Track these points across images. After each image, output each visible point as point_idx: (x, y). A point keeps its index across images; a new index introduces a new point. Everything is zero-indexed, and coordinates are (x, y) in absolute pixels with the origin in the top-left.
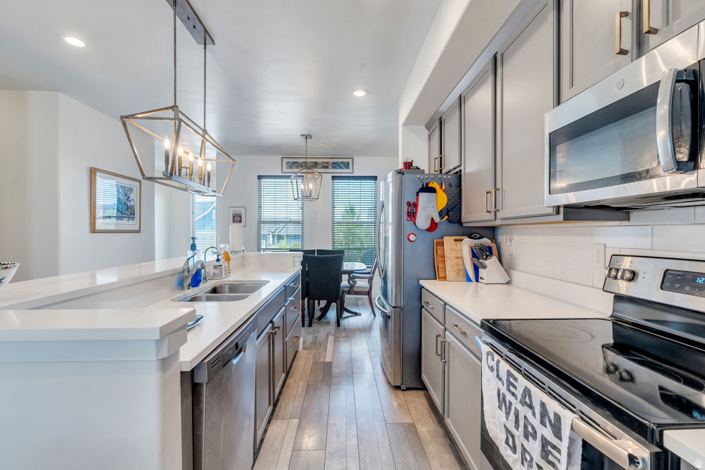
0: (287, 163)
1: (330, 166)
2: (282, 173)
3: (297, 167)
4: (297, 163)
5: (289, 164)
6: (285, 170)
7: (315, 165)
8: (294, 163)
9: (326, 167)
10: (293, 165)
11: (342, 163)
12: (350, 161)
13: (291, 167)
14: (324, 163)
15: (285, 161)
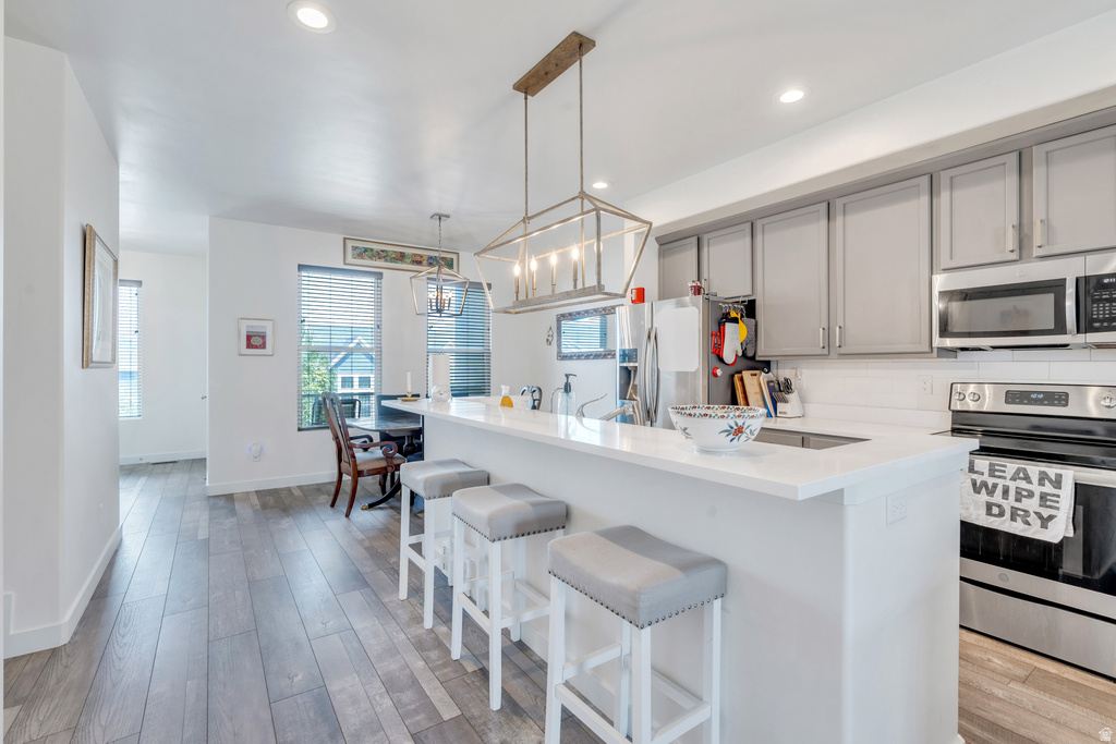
0: (354, 248)
1: (425, 262)
2: (345, 264)
3: (371, 258)
4: (372, 250)
5: (358, 251)
6: (350, 259)
7: (401, 257)
8: (366, 250)
9: (419, 263)
10: (363, 253)
11: (443, 258)
12: (454, 257)
13: (360, 256)
14: (415, 255)
15: (350, 244)
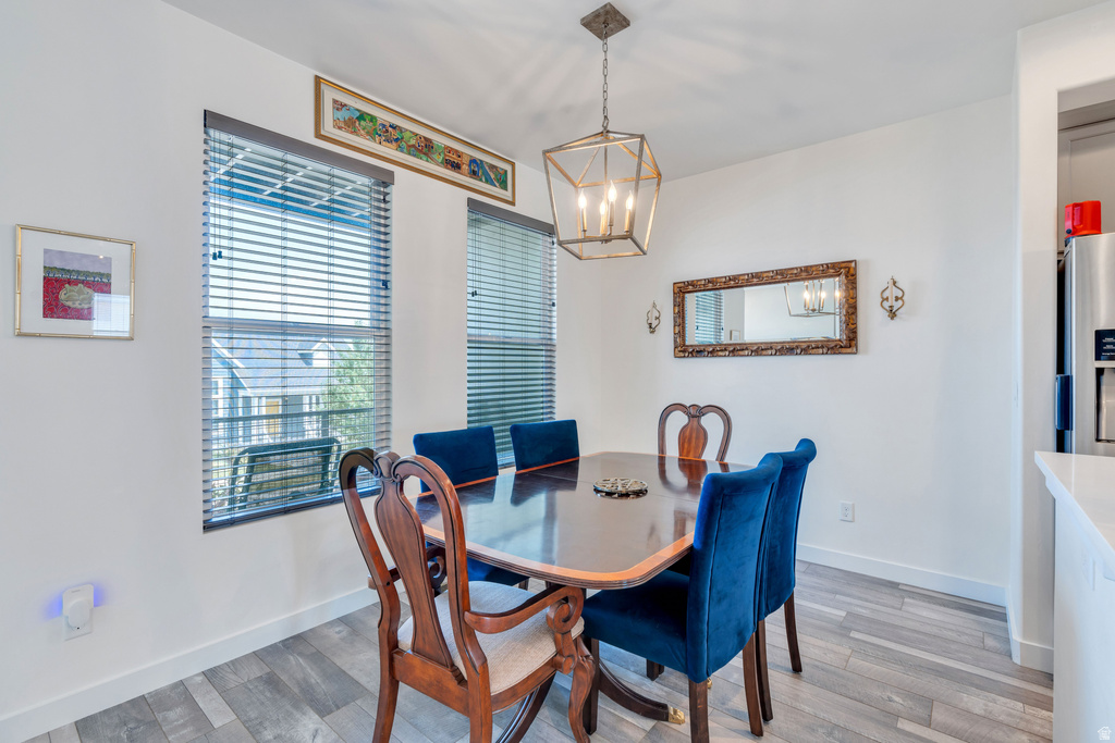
0: (338, 106)
1: (466, 168)
5: (345, 114)
7: (425, 148)
8: (362, 116)
9: (456, 167)
10: (355, 121)
11: (491, 167)
12: (509, 169)
13: (350, 125)
14: (450, 150)
15: (328, 94)
